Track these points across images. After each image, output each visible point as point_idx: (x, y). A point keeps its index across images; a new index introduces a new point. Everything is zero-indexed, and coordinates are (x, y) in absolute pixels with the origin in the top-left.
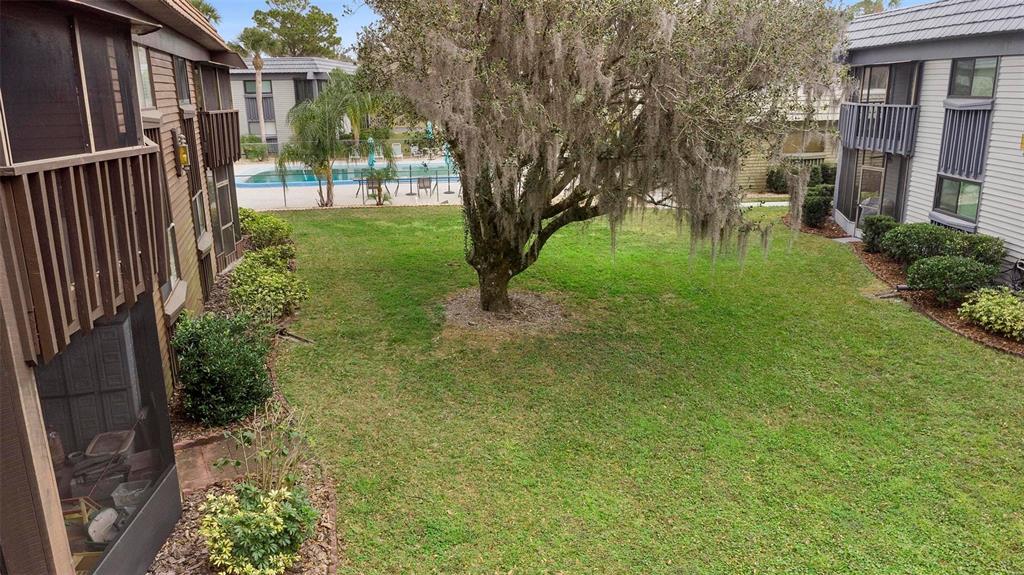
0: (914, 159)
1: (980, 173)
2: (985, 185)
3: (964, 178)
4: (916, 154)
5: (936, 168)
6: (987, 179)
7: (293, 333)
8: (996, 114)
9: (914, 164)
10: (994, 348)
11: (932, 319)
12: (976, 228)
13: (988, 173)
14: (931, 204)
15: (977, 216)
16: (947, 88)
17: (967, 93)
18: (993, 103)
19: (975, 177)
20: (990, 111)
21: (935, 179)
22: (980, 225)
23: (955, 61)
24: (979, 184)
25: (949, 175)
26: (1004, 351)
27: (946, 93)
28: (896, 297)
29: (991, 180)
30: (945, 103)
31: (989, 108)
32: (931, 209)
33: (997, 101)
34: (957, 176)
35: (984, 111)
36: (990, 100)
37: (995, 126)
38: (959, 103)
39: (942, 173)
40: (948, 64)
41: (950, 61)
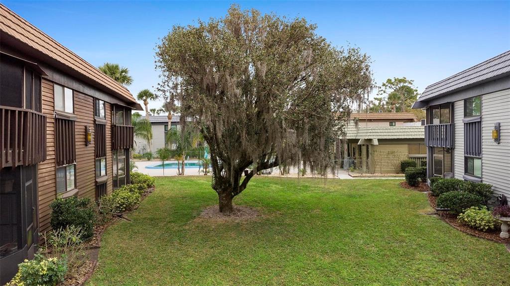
0: (455, 150)
1: (481, 153)
2: (483, 158)
3: (475, 156)
4: (456, 147)
5: (463, 153)
6: (483, 156)
7: (126, 217)
8: (483, 123)
9: (455, 152)
10: (471, 234)
11: (447, 223)
12: (482, 181)
13: (483, 153)
14: (463, 171)
15: (482, 175)
16: (463, 113)
17: (471, 115)
18: (481, 118)
19: (479, 156)
20: (480, 122)
21: (463, 158)
22: (483, 179)
23: (465, 100)
24: (480, 159)
25: (469, 156)
26: (475, 236)
27: (463, 116)
28: (435, 214)
29: (484, 156)
30: (463, 121)
31: (479, 120)
32: (463, 174)
33: (483, 117)
34: (472, 156)
35: (478, 122)
36: (479, 117)
37: (483, 129)
38: (469, 119)
39: (466, 155)
40: (462, 102)
41: (463, 101)
